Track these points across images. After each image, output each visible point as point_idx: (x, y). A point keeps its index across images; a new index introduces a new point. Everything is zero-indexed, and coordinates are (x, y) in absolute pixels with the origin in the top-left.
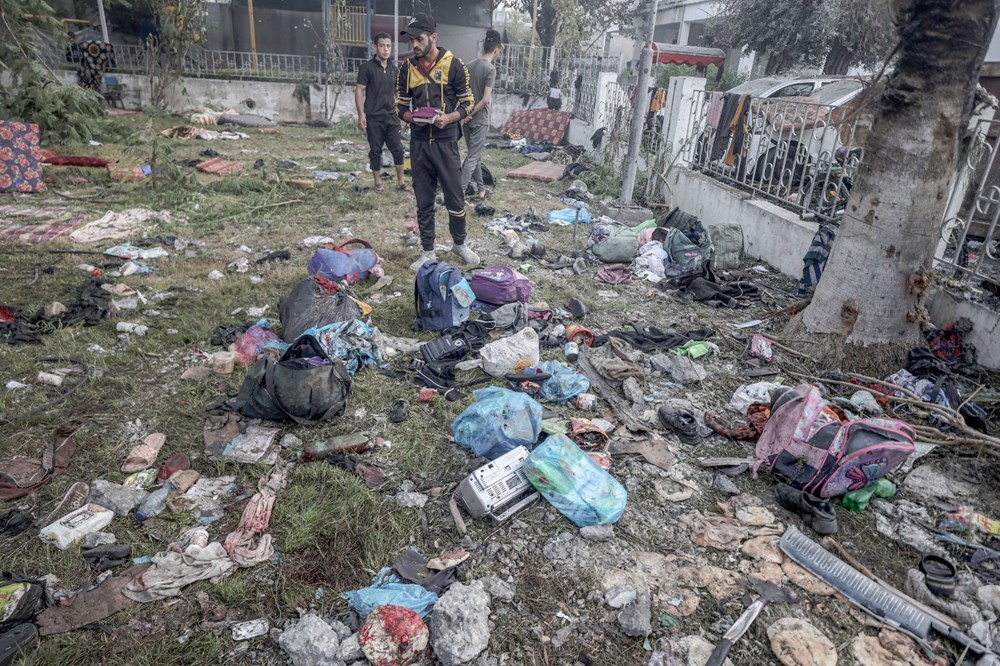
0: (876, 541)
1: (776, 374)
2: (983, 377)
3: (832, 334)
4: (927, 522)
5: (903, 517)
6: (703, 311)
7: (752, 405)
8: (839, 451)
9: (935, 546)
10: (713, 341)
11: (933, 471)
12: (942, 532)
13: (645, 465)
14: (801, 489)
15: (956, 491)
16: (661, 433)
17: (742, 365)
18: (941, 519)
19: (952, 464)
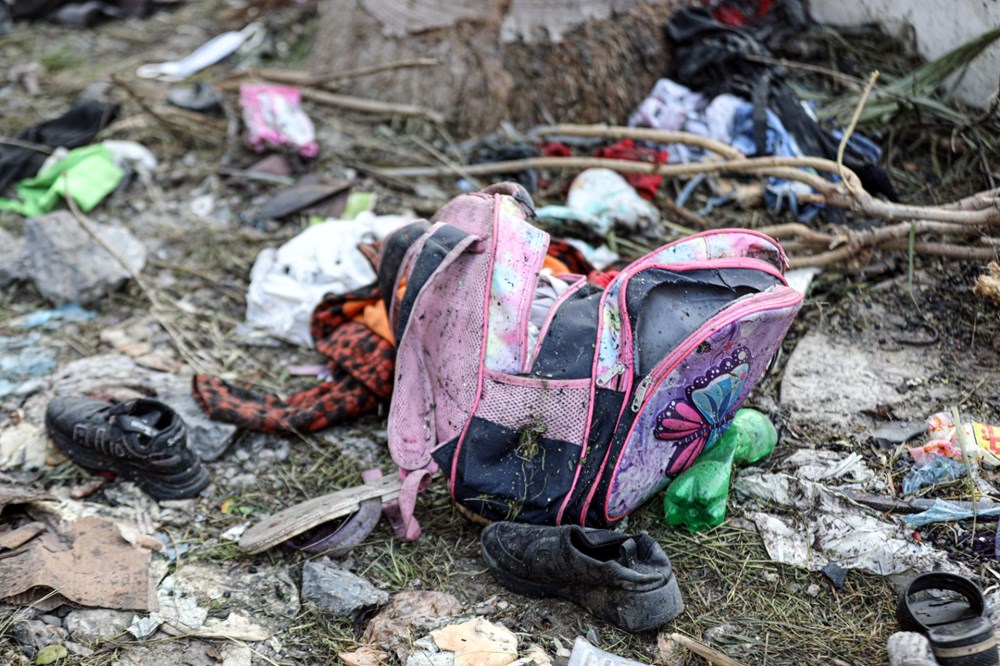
0: (779, 593)
1: (344, 192)
2: (841, 51)
3: (459, 25)
4: (876, 492)
5: (818, 500)
6: (55, 49)
7: (320, 308)
8: (621, 368)
9: (912, 547)
10: (121, 135)
11: (832, 342)
12: (916, 503)
13: (73, 620)
14: (552, 522)
15: (898, 381)
16: (78, 491)
17: (239, 188)
18: (901, 468)
19: (862, 311)
